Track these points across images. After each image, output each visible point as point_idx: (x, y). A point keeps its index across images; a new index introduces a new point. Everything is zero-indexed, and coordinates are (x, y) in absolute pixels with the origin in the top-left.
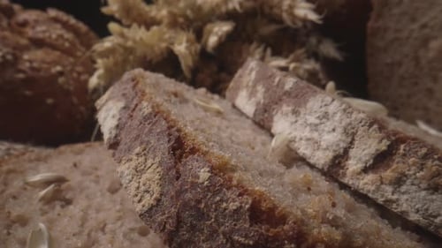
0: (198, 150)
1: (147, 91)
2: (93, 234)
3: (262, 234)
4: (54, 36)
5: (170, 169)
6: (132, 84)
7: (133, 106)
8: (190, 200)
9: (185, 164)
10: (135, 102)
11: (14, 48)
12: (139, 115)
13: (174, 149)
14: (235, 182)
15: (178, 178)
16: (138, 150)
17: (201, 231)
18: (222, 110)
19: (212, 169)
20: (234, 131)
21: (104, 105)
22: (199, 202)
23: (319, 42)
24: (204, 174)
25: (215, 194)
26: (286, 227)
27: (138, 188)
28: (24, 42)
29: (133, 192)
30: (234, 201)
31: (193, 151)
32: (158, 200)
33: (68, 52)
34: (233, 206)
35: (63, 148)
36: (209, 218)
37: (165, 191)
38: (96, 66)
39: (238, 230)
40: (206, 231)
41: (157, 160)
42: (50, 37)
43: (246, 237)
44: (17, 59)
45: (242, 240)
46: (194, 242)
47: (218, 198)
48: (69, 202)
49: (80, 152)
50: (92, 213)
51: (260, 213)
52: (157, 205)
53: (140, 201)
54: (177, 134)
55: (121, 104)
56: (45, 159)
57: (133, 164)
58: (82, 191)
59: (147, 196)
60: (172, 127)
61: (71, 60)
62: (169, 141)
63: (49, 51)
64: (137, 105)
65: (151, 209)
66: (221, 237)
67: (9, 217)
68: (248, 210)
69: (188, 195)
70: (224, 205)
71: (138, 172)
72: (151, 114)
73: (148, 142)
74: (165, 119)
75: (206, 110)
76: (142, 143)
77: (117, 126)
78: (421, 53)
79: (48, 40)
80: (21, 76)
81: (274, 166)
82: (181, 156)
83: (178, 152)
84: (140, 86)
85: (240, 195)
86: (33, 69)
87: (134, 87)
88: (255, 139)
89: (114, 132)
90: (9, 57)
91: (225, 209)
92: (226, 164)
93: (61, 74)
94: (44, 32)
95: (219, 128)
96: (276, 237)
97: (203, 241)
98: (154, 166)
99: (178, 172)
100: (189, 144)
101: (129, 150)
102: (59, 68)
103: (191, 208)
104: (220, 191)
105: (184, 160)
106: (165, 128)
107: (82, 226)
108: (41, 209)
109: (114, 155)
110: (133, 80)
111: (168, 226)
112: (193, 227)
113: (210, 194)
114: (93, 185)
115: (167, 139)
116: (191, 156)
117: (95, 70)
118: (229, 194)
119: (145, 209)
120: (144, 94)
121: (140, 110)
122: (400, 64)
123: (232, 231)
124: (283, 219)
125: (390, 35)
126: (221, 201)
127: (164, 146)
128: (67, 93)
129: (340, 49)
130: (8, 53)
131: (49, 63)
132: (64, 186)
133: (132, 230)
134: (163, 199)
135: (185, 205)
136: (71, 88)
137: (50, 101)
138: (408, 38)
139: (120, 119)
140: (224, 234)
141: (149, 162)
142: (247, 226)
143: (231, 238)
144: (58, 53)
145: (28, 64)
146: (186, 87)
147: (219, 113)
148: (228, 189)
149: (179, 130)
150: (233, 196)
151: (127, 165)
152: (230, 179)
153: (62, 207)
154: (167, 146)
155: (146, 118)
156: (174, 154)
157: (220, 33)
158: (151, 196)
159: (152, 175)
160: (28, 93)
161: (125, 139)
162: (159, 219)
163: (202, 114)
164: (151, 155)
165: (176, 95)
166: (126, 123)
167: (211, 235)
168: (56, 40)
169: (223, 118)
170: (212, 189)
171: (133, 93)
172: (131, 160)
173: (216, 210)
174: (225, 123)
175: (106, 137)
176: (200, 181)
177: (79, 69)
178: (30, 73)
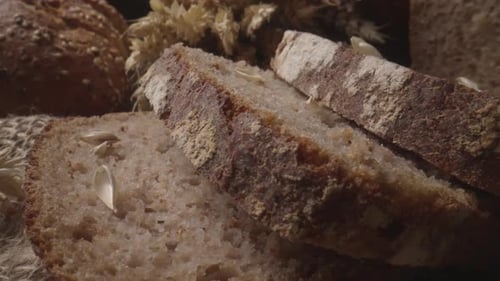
0: (248, 108)
1: (191, 63)
2: (147, 182)
3: (308, 171)
4: (87, 17)
5: (222, 127)
6: (175, 58)
7: (179, 78)
8: (243, 149)
9: (237, 120)
10: (181, 74)
11: (50, 27)
12: (186, 85)
13: (224, 109)
14: (282, 132)
15: (230, 134)
16: (190, 114)
17: (255, 175)
18: (264, 80)
19: (262, 122)
20: (277, 97)
21: (148, 81)
22: (252, 150)
23: (360, 25)
24: (255, 126)
25: (266, 142)
26: (328, 165)
27: (193, 147)
28: (59, 21)
29: (190, 150)
30: (283, 146)
31: (243, 109)
32: (214, 154)
33: (103, 33)
34: (281, 150)
35: (108, 116)
36: (261, 163)
37: (219, 145)
38: (131, 48)
39: (288, 170)
40: (258, 174)
41: (210, 120)
42: (84, 17)
43: (295, 175)
44: (53, 37)
45: (291, 177)
46: (249, 185)
47: (268, 145)
48: (121, 158)
49: (125, 120)
50: (144, 166)
51: (306, 154)
52: (213, 158)
53: (196, 157)
54: (226, 96)
55: (168, 77)
56: (93, 125)
57: (187, 127)
58: (132, 150)
59: (203, 152)
60: (221, 91)
61: (106, 40)
62: (219, 103)
63: (84, 30)
64: (183, 77)
65: (207, 162)
66: (273, 177)
67: (70, 165)
68: (296, 152)
69: (241, 146)
70: (275, 150)
71: (192, 133)
72: (198, 82)
73: (200, 107)
74: (213, 85)
75: (249, 80)
76: (193, 109)
77: (166, 97)
78: (464, 28)
79: (82, 21)
80: (58, 54)
81: (317, 125)
82: (232, 116)
83: (229, 112)
84: (182, 59)
85: (289, 141)
86: (69, 48)
87: (178, 60)
88: (297, 103)
89: (164, 103)
90: (46, 35)
91: (275, 154)
92: (273, 118)
93: (96, 54)
94: (78, 12)
95: (263, 95)
96: (320, 174)
97: (257, 183)
98: (208, 126)
99: (230, 128)
100: (238, 103)
101: (181, 116)
102: (93, 48)
103: (244, 156)
104: (270, 140)
105: (234, 118)
106: (214, 93)
107: (137, 175)
108: (97, 161)
109: (166, 124)
110: (175, 55)
111: (224, 174)
112: (247, 173)
113: (261, 143)
114: (141, 146)
115: (217, 101)
116: (242, 114)
117: (131, 52)
118: (278, 141)
119: (202, 163)
120: (188, 66)
121: (188, 80)
122: (443, 41)
123: (282, 171)
124: (326, 159)
125: (434, 12)
126: (272, 147)
127: (215, 108)
128: (103, 74)
129: (380, 31)
130: (44, 31)
131: (84, 43)
132: (115, 145)
133: (184, 181)
134: (218, 152)
135: (240, 154)
136: (107, 69)
137: (85, 81)
138: (452, 13)
139: (168, 91)
140: (275, 175)
141: (202, 124)
142: (295, 165)
143: (281, 177)
144: (93, 34)
145: (64, 43)
146: (226, 60)
147: (261, 83)
148: (277, 137)
149: (227, 93)
150: (282, 142)
151: (181, 129)
152: (279, 130)
153: (117, 161)
154: (218, 107)
155: (194, 87)
156: (225, 114)
157: (265, 15)
158: (207, 151)
159: (206, 134)
160: (65, 72)
161: (175, 108)
162: (216, 169)
163: (245, 83)
164: (203, 118)
165: (217, 67)
166: (174, 94)
167: (264, 177)
168: (90, 20)
169: (265, 87)
170: (263, 138)
171: (177, 66)
172: (184, 124)
173: (267, 155)
174: (268, 91)
175: (156, 108)
176: (252, 132)
177: (114, 50)
178: (67, 52)
